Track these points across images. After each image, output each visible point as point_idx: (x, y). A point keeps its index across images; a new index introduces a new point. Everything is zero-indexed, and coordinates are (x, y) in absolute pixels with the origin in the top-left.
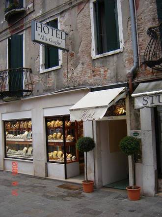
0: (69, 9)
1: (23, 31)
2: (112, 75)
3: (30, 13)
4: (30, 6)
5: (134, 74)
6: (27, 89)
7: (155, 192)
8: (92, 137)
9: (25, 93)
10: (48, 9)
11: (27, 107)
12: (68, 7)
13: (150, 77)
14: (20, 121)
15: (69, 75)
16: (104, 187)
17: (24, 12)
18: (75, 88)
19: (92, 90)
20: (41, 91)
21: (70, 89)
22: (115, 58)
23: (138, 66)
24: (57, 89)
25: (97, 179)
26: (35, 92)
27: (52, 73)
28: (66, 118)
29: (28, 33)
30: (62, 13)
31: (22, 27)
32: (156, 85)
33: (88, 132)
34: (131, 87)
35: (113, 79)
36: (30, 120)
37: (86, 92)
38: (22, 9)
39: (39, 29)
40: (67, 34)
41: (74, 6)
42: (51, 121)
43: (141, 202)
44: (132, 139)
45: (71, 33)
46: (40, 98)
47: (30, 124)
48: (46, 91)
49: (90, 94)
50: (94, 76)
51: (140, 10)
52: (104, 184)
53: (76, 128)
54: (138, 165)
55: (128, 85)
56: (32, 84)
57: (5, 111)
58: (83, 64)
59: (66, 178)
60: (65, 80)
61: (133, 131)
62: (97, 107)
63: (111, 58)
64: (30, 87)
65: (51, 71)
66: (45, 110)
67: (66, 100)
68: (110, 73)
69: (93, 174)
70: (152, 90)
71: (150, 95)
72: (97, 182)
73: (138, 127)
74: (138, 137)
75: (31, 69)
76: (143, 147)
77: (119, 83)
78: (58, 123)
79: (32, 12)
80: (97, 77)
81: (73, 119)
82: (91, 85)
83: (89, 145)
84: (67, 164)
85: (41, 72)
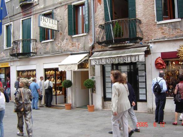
0: (60, 7)
1: (31, 15)
3: (36, 5)
5: (93, 47)
6: (33, 52)
7: (102, 108)
8: (71, 80)
9: (32, 54)
10: (47, 5)
11: (33, 62)
12: (59, 5)
13: (100, 49)
14: (28, 71)
15: (59, 45)
16: (77, 108)
17: (31, 4)
18: (62, 53)
19: (71, 54)
20: (42, 53)
21: (59, 53)
22: (84, 37)
23: (94, 43)
24: (52, 52)
25: (73, 103)
26: (38, 53)
27: (49, 43)
28: (57, 69)
29: (34, 17)
30: (55, 8)
31: (31, 13)
32: (102, 54)
33: (69, 77)
34: (91, 54)
35: (83, 49)
36: (35, 70)
37: (68, 55)
38: (31, 2)
39: (42, 20)
40: (58, 21)
41: (63, 5)
42: (48, 71)
43: (94, 112)
44: (90, 80)
45: (60, 21)
46: (42, 58)
47: (34, 73)
48: (45, 53)
49: (70, 56)
50: (73, 46)
51: (97, 13)
52: (77, 106)
53: (62, 75)
54: (94, 94)
55: (89, 53)
56: (36, 49)
57: (19, 65)
58: (67, 39)
59: (56, 104)
60: (57, 48)
61: (92, 77)
62: (73, 64)
63: (82, 37)
64: (36, 50)
65: (48, 42)
66: (44, 64)
67: (57, 59)
68: (81, 46)
69: (71, 100)
70: (99, 56)
71: (98, 59)
72: (73, 104)
73: (94, 75)
74: (94, 80)
75: (36, 40)
76: (96, 85)
77: (85, 51)
78: (52, 72)
79: (37, 5)
80: (74, 47)
81: (60, 70)
82: (71, 51)
83: (69, 84)
84: (57, 96)
85: (42, 42)
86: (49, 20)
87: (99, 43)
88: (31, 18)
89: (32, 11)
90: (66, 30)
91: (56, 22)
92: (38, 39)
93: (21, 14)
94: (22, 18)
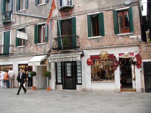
0: (29, 25)
1: (10, 29)
2: (43, 51)
3: (14, 23)
4: (14, 20)
5: (50, 51)
6: (11, 53)
7: (55, 89)
8: (35, 71)
9: (10, 55)
10: (21, 23)
11: (11, 60)
12: (29, 24)
13: (54, 53)
14: (7, 65)
15: (28, 49)
16: (39, 89)
17: (11, 22)
18: (30, 54)
19: (36, 55)
20: (17, 54)
21: (28, 54)
22: (44, 45)
23: (51, 49)
24: (24, 54)
25: (37, 86)
26: (14, 54)
27: (22, 48)
28: (27, 65)
29: (12, 31)
30: (27, 26)
31: (10, 28)
32: (56, 55)
33: (34, 70)
34: (48, 56)
35: (43, 52)
36: (12, 65)
37: (34, 56)
38: (10, 21)
39: (18, 33)
40: (28, 34)
41: (31, 25)
42: (20, 66)
43: (50, 91)
44: (48, 72)
45: (30, 34)
46: (17, 57)
47: (11, 67)
48: (19, 54)
49: (35, 57)
50: (37, 50)
51: (53, 30)
52: (39, 88)
53: (30, 68)
54: (50, 80)
55: (47, 55)
56: (13, 51)
57: (1, 61)
58: (33, 46)
59: (26, 87)
60: (27, 51)
61: (49, 70)
62: (37, 62)
63: (43, 45)
64: (13, 52)
65: (21, 47)
66: (18, 61)
67: (27, 58)
68: (42, 50)
69: (36, 84)
70: (53, 57)
71: (53, 59)
72: (37, 87)
73: (50, 68)
74: (50, 72)
75: (13, 45)
76: (51, 75)
77: (45, 54)
78: (23, 67)
79: (15, 23)
80: (38, 51)
81: (29, 65)
82: (36, 53)
83: (34, 74)
85: (17, 47)
86: (22, 34)
87: (54, 49)
88: (10, 31)
89: (11, 26)
90: (33, 40)
91: (27, 34)
92: (15, 45)
93: (3, 28)
94: (4, 31)
